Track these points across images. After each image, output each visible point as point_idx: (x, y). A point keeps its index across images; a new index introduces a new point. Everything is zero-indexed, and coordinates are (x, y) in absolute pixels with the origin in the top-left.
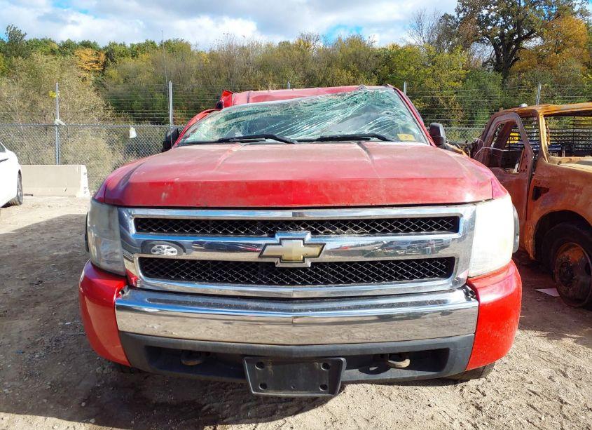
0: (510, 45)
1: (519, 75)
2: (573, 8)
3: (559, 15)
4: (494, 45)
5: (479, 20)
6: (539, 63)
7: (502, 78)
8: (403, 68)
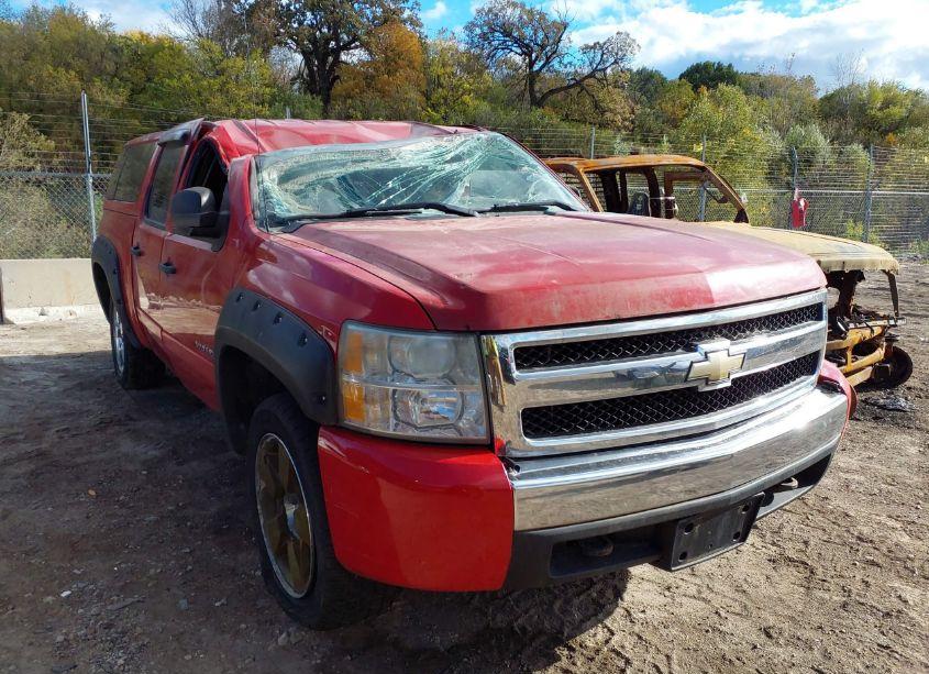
0: (326, 55)
1: (344, 102)
2: (402, 13)
3: (386, 21)
4: (304, 53)
5: (277, 11)
6: (368, 86)
7: (321, 104)
8: (170, 76)
